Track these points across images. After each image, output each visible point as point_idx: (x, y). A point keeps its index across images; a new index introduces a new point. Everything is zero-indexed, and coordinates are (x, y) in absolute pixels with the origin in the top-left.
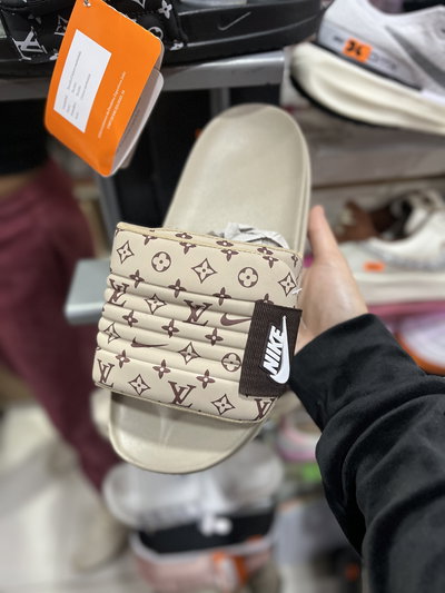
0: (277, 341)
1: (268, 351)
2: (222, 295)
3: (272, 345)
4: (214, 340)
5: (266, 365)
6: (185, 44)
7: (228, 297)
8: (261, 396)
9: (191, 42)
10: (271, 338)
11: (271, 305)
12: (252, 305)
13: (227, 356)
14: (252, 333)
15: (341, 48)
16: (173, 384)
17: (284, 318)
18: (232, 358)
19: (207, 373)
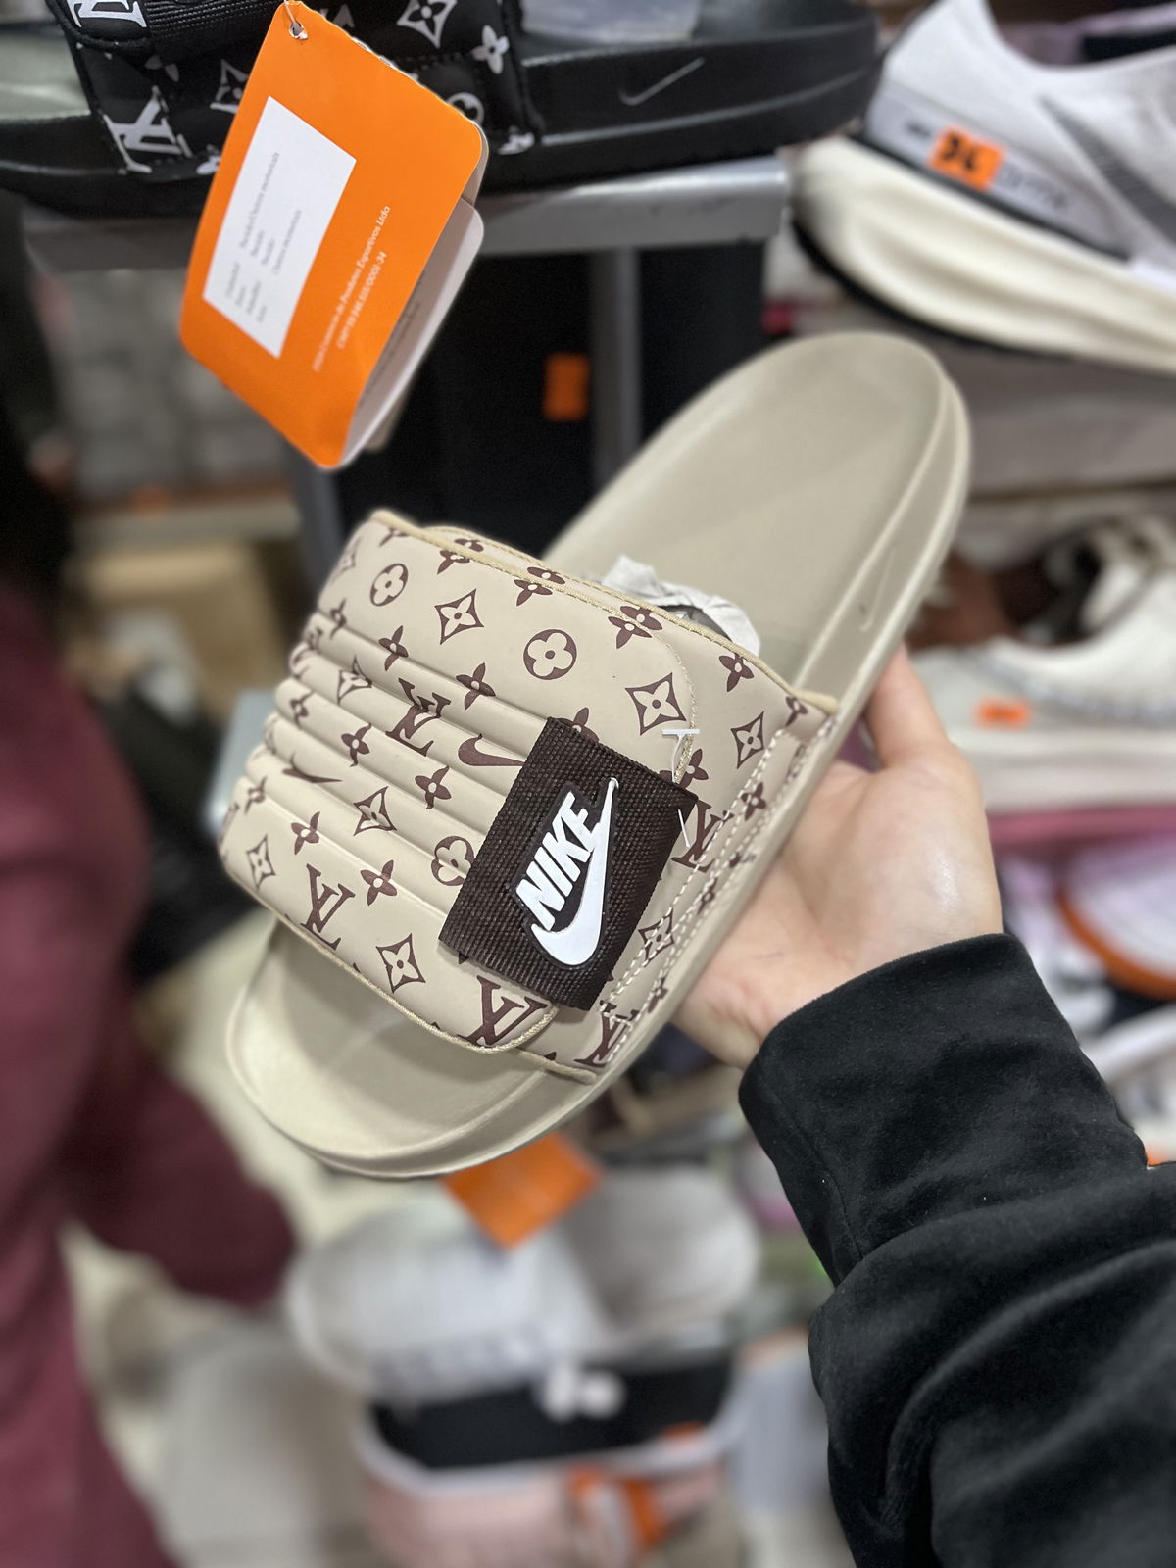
0: (571, 836)
1: (540, 855)
2: (477, 684)
4: (433, 793)
5: (524, 890)
7: (488, 691)
8: (500, 972)
10: (557, 824)
11: (590, 742)
12: (539, 726)
13: (446, 843)
14: (515, 797)
16: (314, 874)
17: (613, 784)
18: (458, 850)
19: (388, 869)
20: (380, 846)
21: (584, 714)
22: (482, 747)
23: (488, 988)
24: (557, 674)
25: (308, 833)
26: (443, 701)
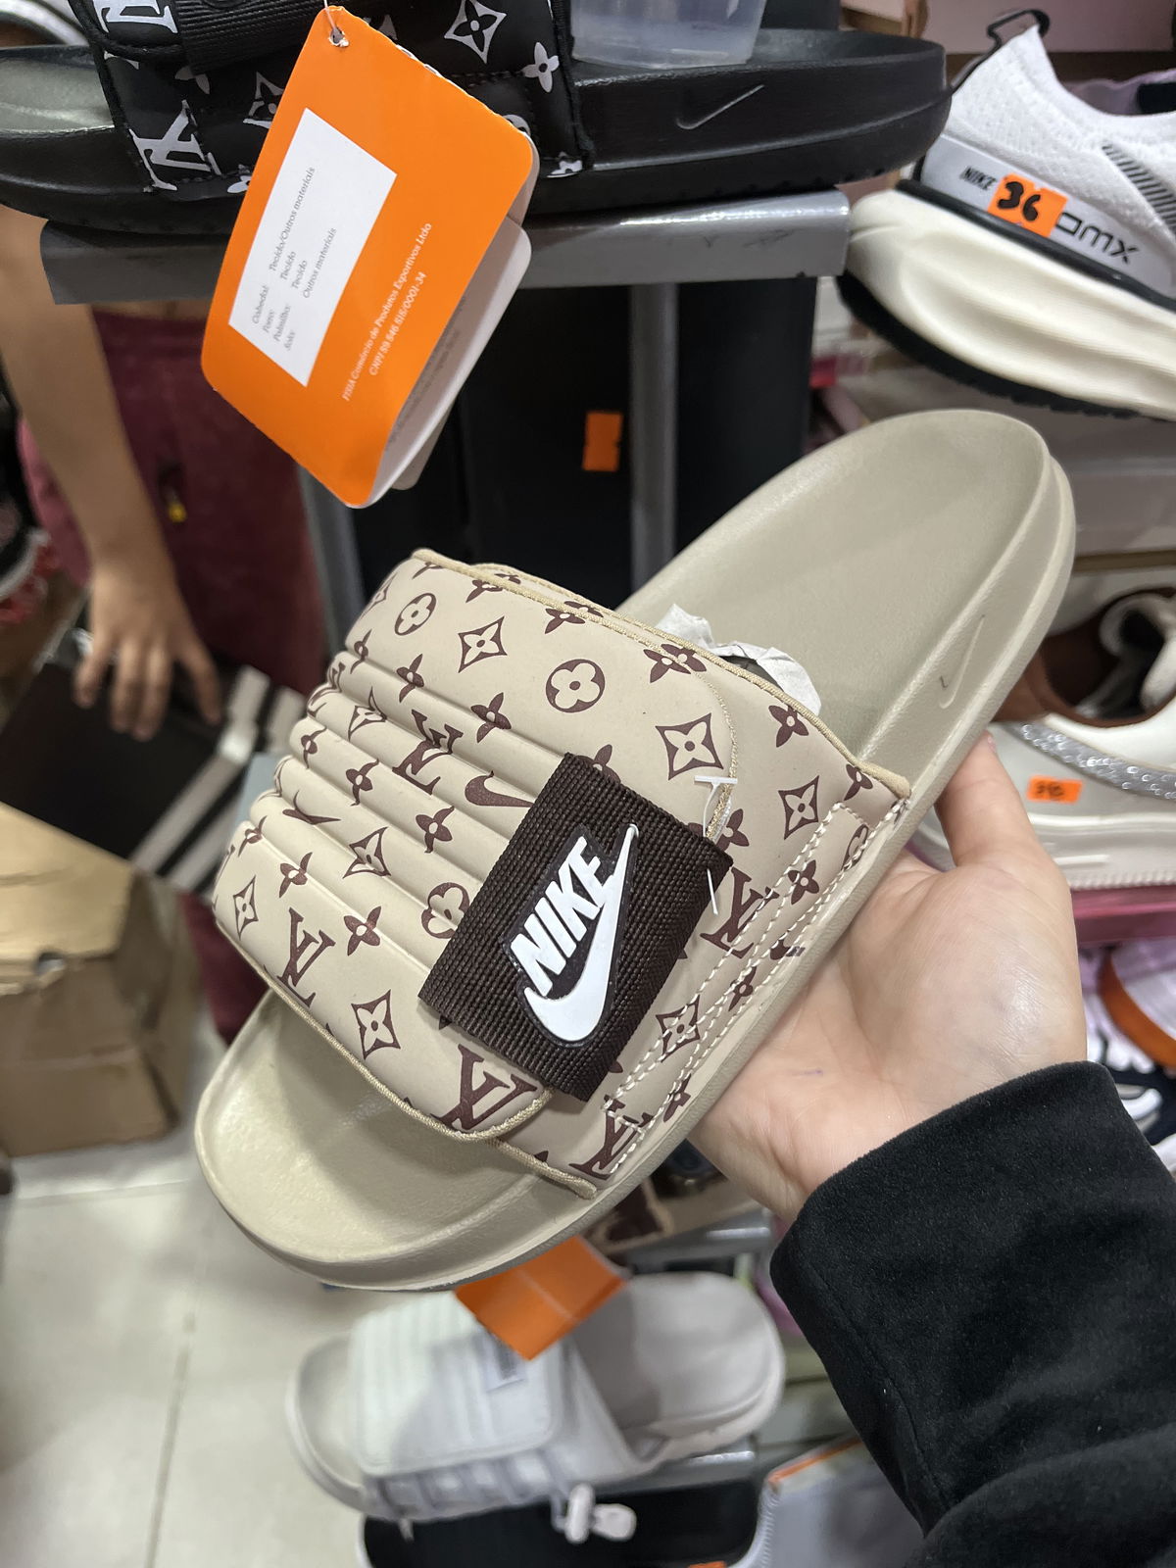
0: (579, 888)
1: (542, 906)
2: (492, 716)
3: (560, 894)
4: (433, 834)
5: (519, 946)
6: (587, 166)
7: (503, 723)
8: (485, 1043)
9: (602, 159)
10: (564, 873)
11: (611, 785)
12: (554, 762)
13: (441, 890)
14: (521, 840)
15: (984, 199)
16: (296, 918)
17: (632, 831)
18: (453, 899)
19: (374, 916)
20: (369, 890)
21: (606, 752)
22: (492, 785)
23: (469, 1060)
24: (580, 706)
25: (296, 874)
26: (455, 734)
